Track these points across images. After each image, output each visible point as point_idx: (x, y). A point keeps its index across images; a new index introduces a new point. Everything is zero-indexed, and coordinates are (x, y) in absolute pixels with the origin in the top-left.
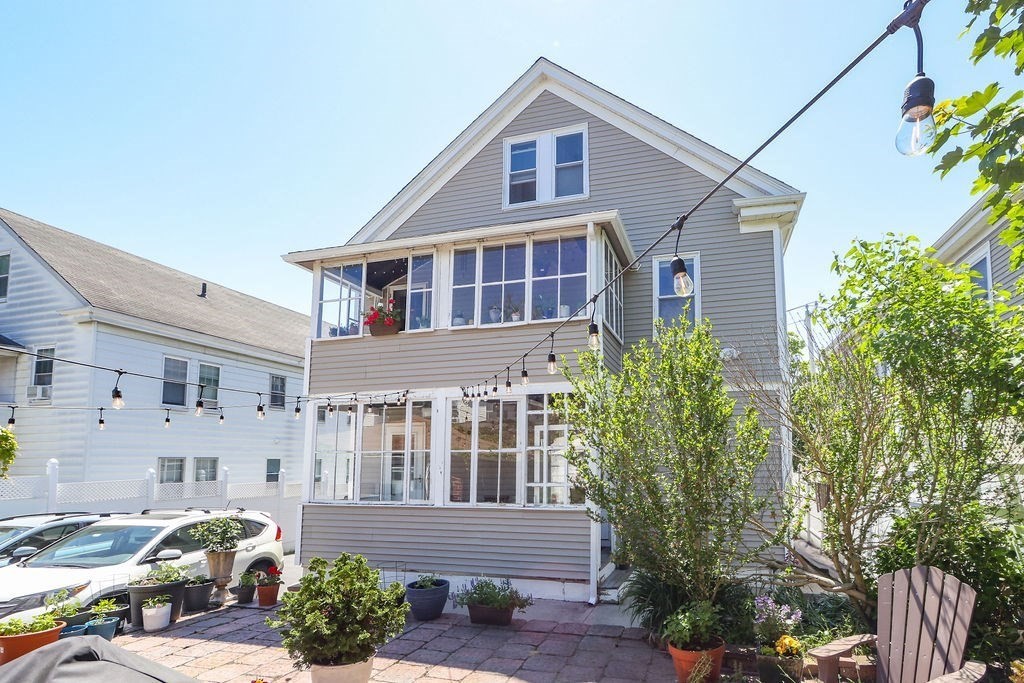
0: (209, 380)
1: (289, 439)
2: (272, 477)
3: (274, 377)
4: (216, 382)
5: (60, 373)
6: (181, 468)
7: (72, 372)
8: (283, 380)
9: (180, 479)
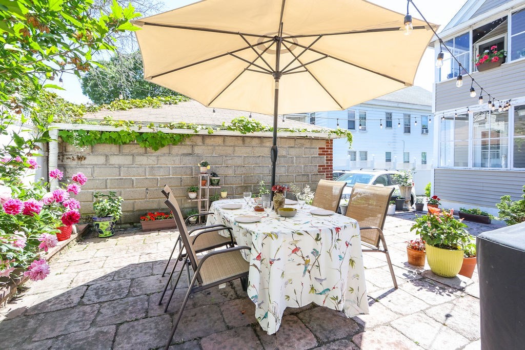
0: (363, 118)
1: (394, 142)
2: (389, 160)
3: (387, 114)
4: (365, 118)
5: (317, 121)
6: (355, 155)
7: (320, 120)
8: (391, 114)
9: (355, 160)
